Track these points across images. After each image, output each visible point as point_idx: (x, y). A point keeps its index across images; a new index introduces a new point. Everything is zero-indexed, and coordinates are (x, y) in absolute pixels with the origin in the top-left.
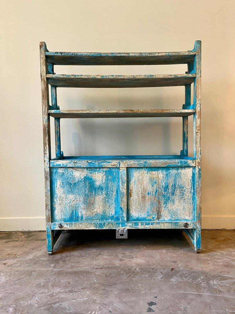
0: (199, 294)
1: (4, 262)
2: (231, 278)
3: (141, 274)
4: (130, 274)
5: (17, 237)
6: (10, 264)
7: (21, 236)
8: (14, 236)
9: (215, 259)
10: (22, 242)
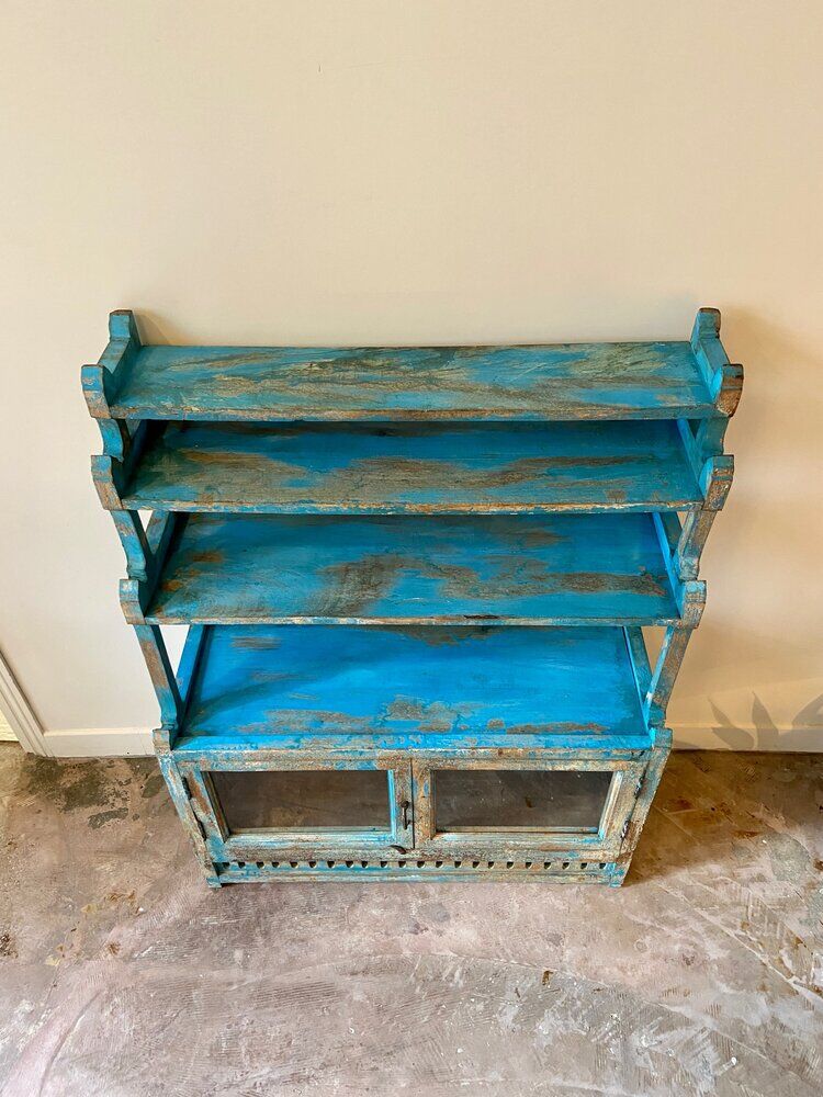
0: (596, 1092)
1: (111, 937)
2: (688, 1023)
3: (464, 1003)
4: (438, 1001)
5: (117, 787)
6: (126, 946)
7: (128, 782)
8: (107, 781)
9: (666, 921)
10: (139, 824)
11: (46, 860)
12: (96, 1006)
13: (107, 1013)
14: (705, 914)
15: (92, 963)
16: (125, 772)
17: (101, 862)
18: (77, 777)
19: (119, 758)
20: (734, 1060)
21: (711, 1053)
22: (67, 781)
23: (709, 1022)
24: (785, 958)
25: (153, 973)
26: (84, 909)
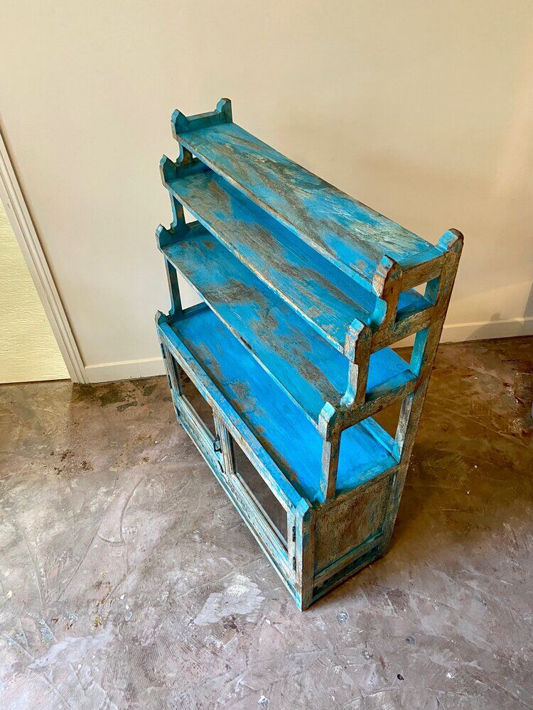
1: (143, 455)
5: (128, 393)
6: (152, 458)
7: (134, 390)
8: (122, 391)
9: (430, 416)
10: (145, 407)
11: (98, 428)
12: (142, 484)
13: (149, 486)
14: (451, 411)
15: (136, 467)
16: (131, 387)
17: (129, 425)
18: (105, 391)
19: (126, 381)
20: (476, 467)
21: (464, 465)
22: (99, 394)
23: (460, 453)
24: (494, 423)
25: (169, 467)
26: (125, 445)
